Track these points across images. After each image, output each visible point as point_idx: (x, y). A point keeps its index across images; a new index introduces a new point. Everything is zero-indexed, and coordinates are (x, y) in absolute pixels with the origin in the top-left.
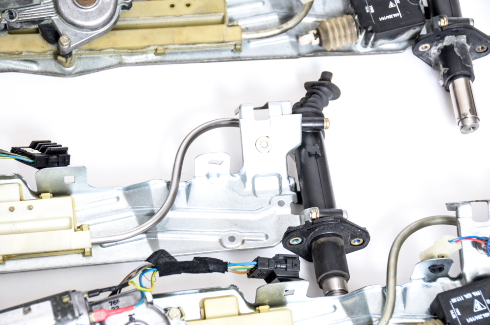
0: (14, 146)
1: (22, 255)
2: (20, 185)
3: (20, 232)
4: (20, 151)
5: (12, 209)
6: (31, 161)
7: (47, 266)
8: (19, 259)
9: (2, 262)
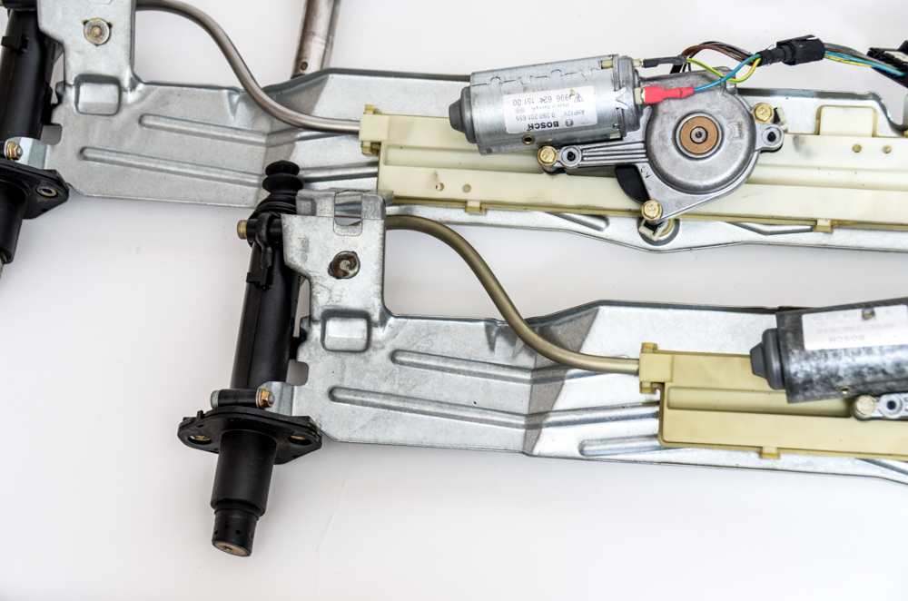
0: (875, 46)
1: (862, 223)
2: (875, 111)
3: (863, 187)
4: (883, 56)
5: (857, 150)
6: (899, 73)
7: (898, 246)
8: (855, 229)
9: (829, 229)
